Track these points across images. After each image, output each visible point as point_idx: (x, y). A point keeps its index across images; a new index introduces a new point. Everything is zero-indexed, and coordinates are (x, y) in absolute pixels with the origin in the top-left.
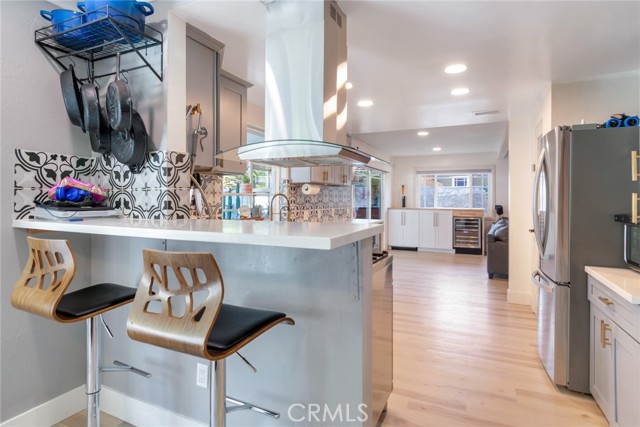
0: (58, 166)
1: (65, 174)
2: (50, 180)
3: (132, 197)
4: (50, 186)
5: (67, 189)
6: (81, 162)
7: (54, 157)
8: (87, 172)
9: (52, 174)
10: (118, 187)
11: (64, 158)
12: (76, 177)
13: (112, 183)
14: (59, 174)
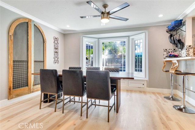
0: (170, 51)
1: (172, 52)
2: (169, 53)
3: (182, 55)
4: (169, 54)
5: (171, 54)
6: (174, 50)
7: (169, 49)
8: (176, 51)
9: (169, 52)
10: (180, 53)
11: (171, 49)
12: (173, 52)
13: (179, 53)
14: (170, 52)
